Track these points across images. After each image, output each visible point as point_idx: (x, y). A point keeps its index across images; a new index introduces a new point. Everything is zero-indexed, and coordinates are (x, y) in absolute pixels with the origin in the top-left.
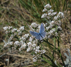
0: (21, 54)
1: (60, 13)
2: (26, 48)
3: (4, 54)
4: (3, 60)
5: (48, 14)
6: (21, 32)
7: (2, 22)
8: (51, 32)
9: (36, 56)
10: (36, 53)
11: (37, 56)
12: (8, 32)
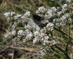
0: (28, 47)
2: (32, 39)
3: (8, 47)
4: (6, 54)
8: (64, 17)
9: (45, 48)
10: (44, 44)
11: (46, 48)
12: (11, 19)
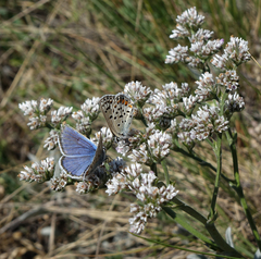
0: (100, 207)
1: (233, 40)
2: (105, 182)
3: (36, 207)
5: (190, 47)
6: (86, 120)
7: (27, 84)
9: (143, 210)
10: (142, 197)
11: (146, 209)
12: (39, 121)
